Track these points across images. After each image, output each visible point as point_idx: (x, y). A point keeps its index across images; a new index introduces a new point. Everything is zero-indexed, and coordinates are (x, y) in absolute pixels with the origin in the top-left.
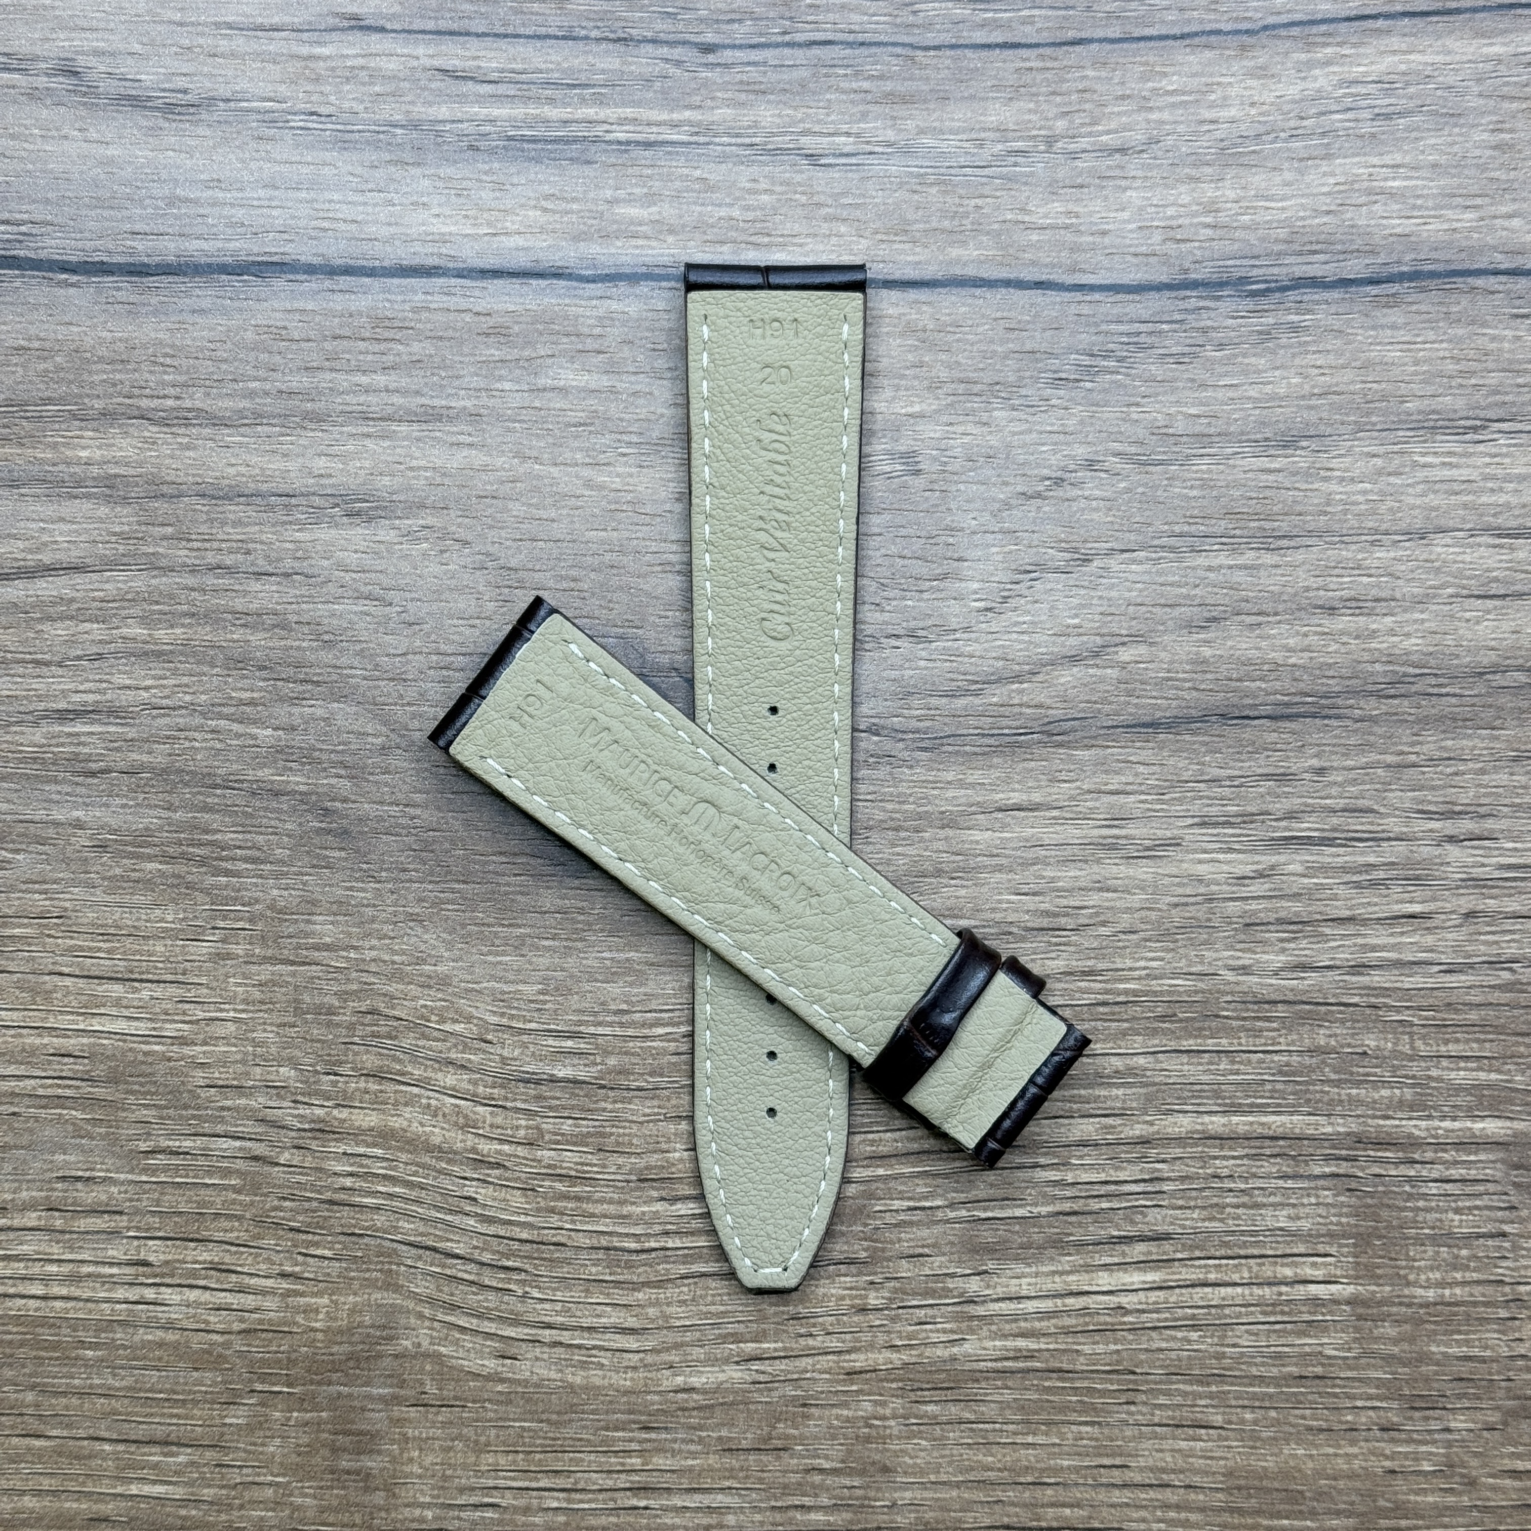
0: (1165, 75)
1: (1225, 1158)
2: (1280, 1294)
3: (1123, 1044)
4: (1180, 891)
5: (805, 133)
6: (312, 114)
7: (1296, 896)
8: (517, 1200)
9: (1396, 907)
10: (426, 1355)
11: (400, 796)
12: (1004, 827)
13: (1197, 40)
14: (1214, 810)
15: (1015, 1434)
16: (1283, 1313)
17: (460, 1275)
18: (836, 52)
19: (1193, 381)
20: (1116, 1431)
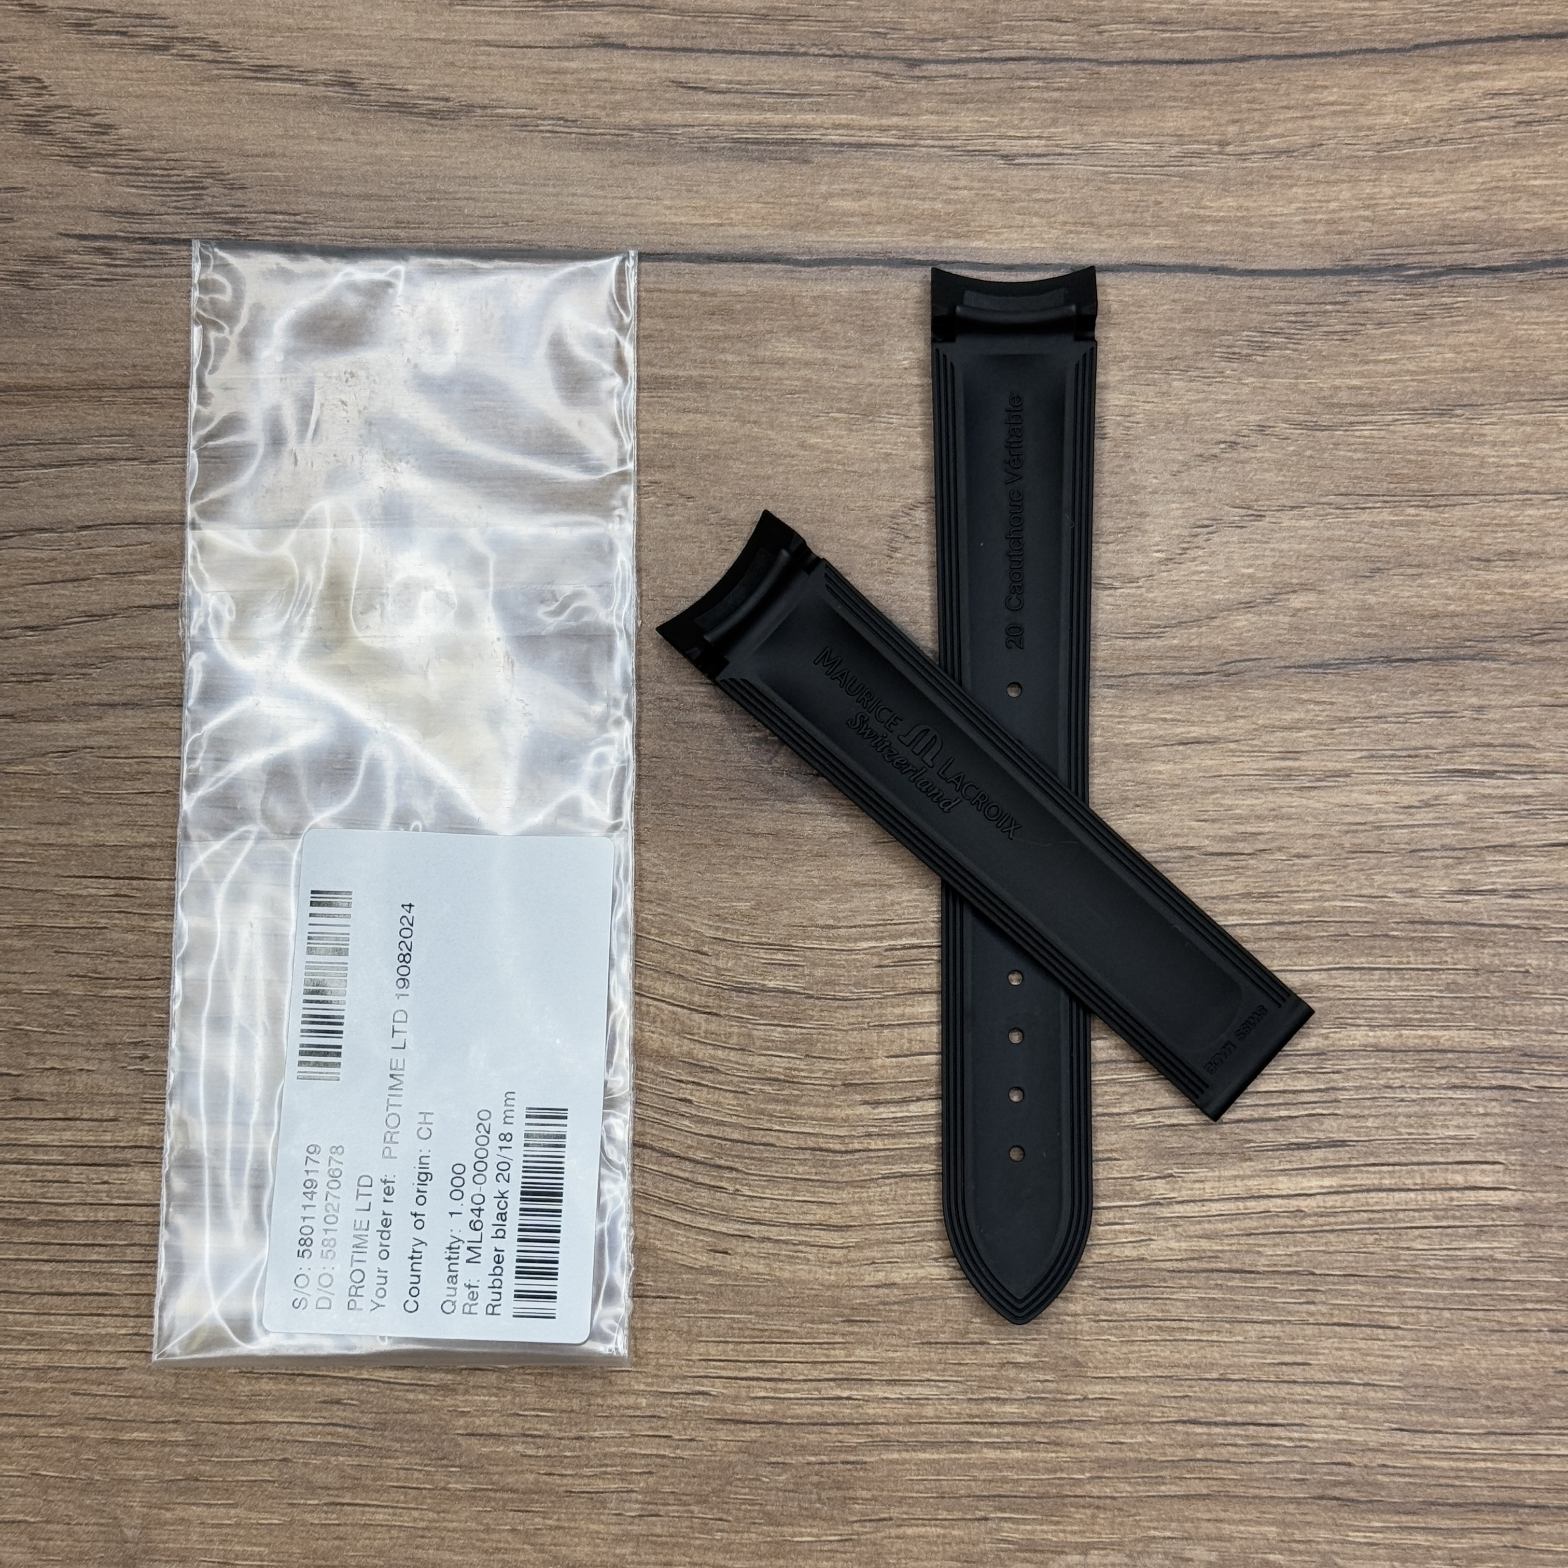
0: (1326, 87)
1: (1396, 1070)
2: (1452, 1199)
3: (1298, 961)
4: (1351, 819)
5: (1001, 137)
6: (560, 119)
7: (1459, 825)
8: (729, 1100)
9: (1553, 835)
10: (642, 1249)
12: (1185, 758)
13: (1355, 58)
14: (1381, 745)
15: (1201, 1332)
16: (1454, 1218)
17: (675, 1172)
18: (1030, 66)
19: (1355, 355)
20: (1297, 1329)
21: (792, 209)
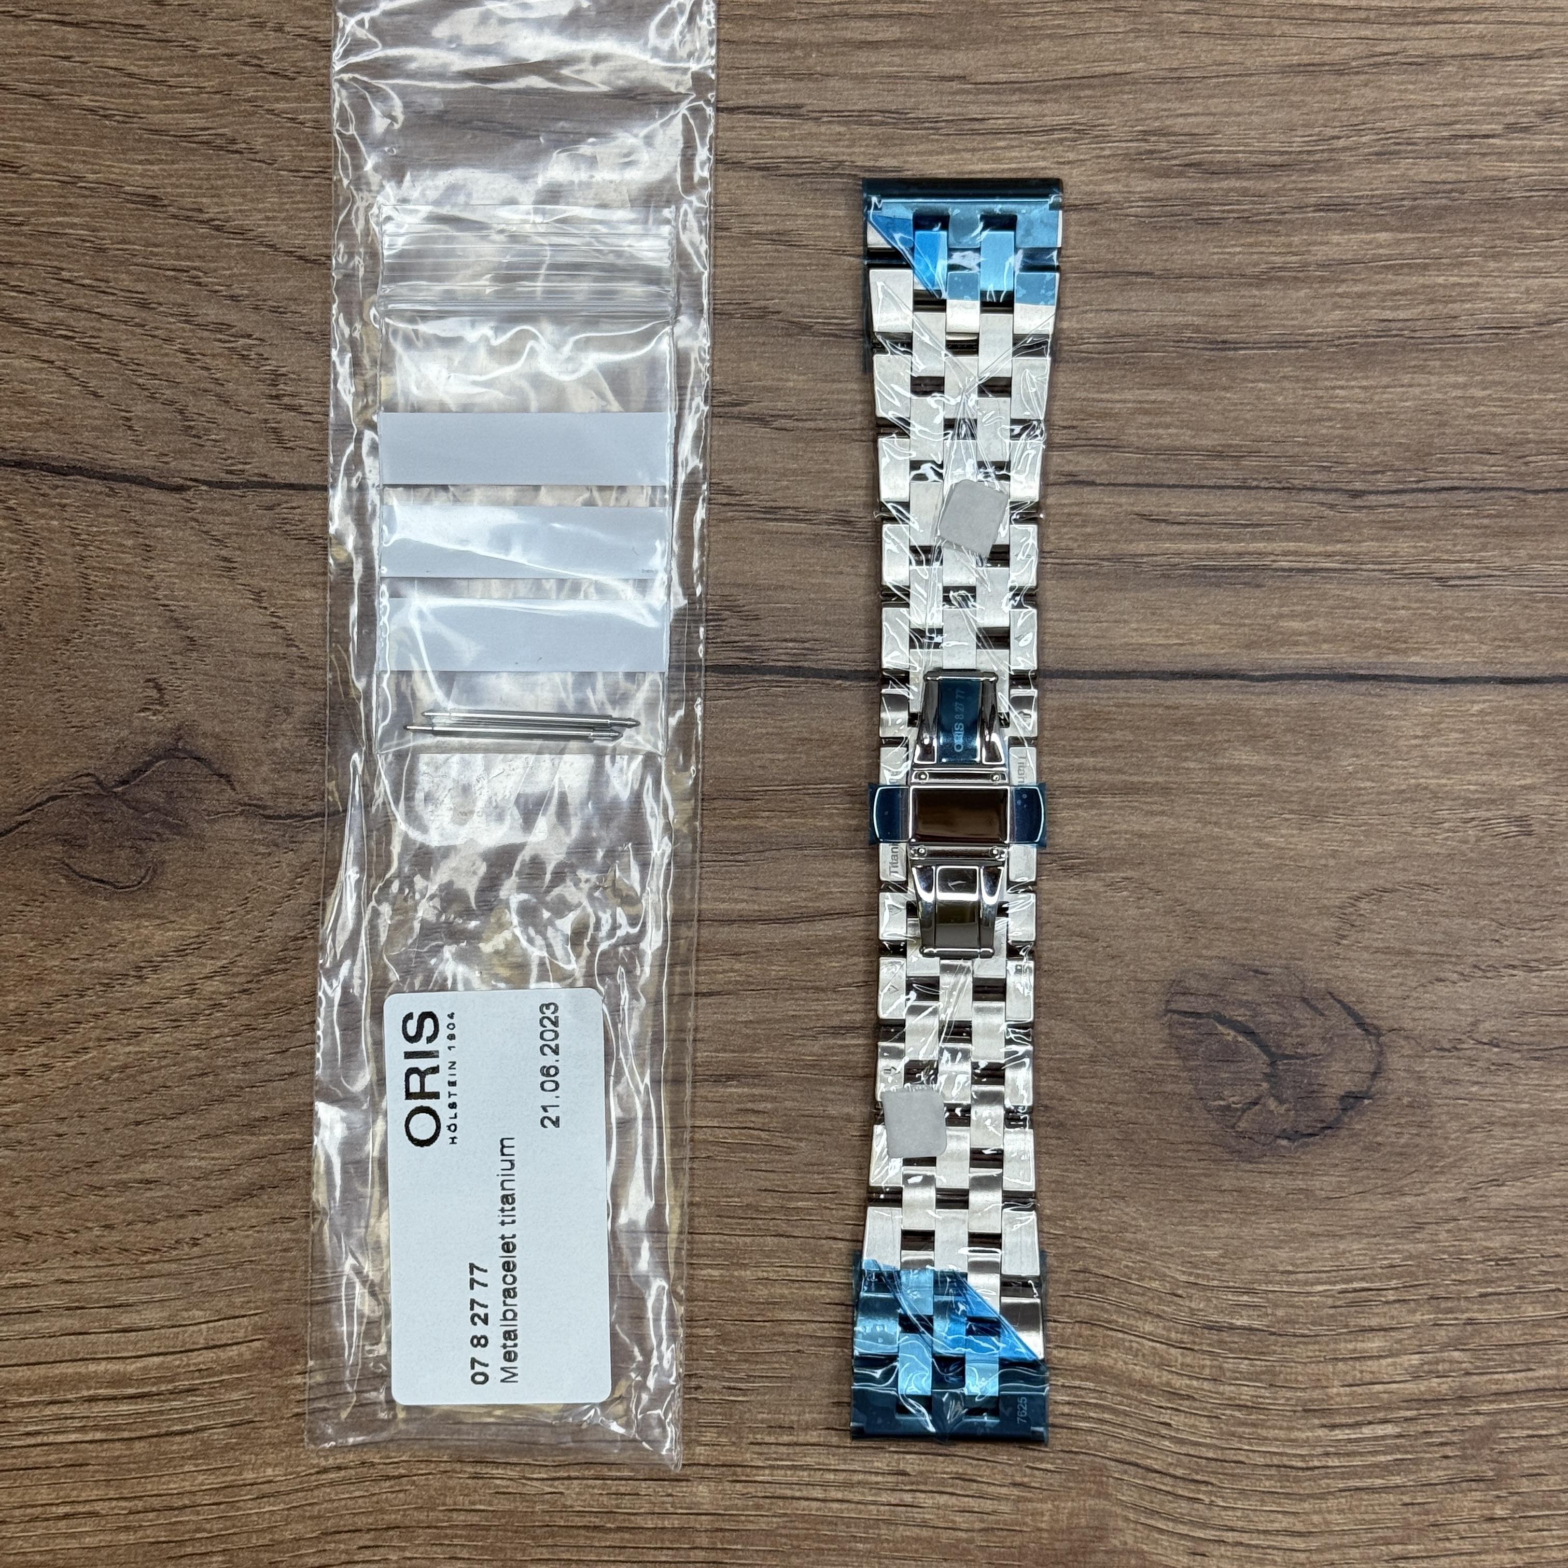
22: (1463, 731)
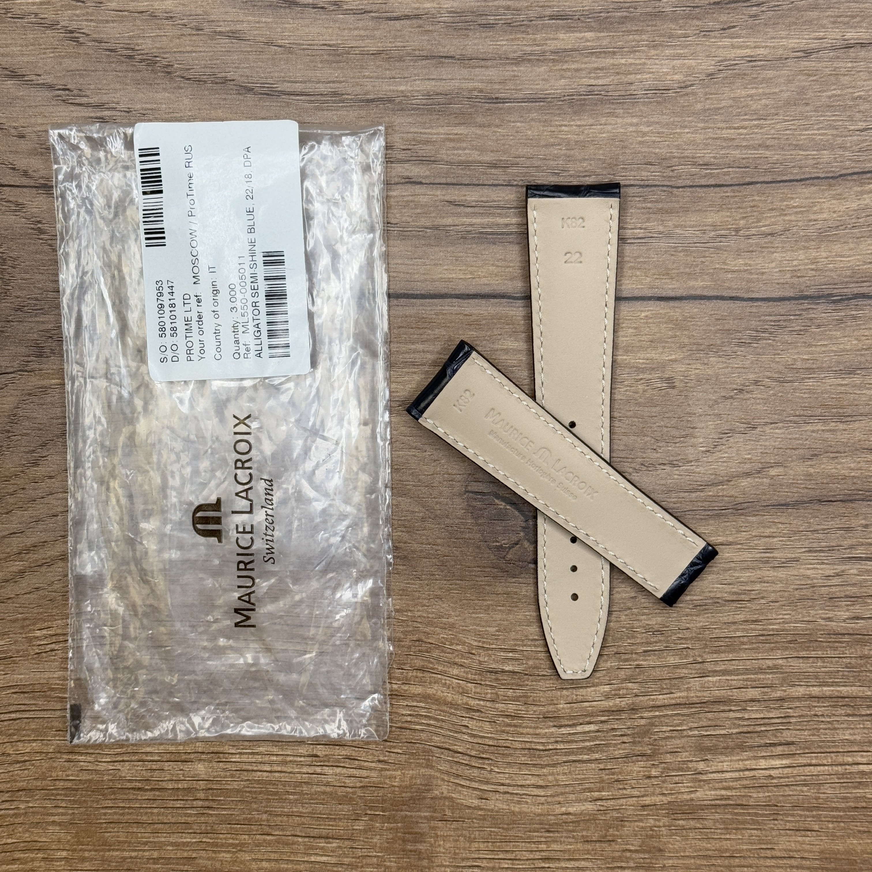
0: (792, 198)
1: (819, 707)
2: (846, 769)
3: (771, 654)
4: (799, 582)
7: (854, 585)
8: (487, 726)
10: (445, 798)
11: (430, 540)
13: (808, 182)
14: (815, 545)
15: (721, 834)
16: (847, 778)
17: (461, 761)
19: (805, 343)
20: (768, 832)
21: (511, 269)
22: (636, 328)
